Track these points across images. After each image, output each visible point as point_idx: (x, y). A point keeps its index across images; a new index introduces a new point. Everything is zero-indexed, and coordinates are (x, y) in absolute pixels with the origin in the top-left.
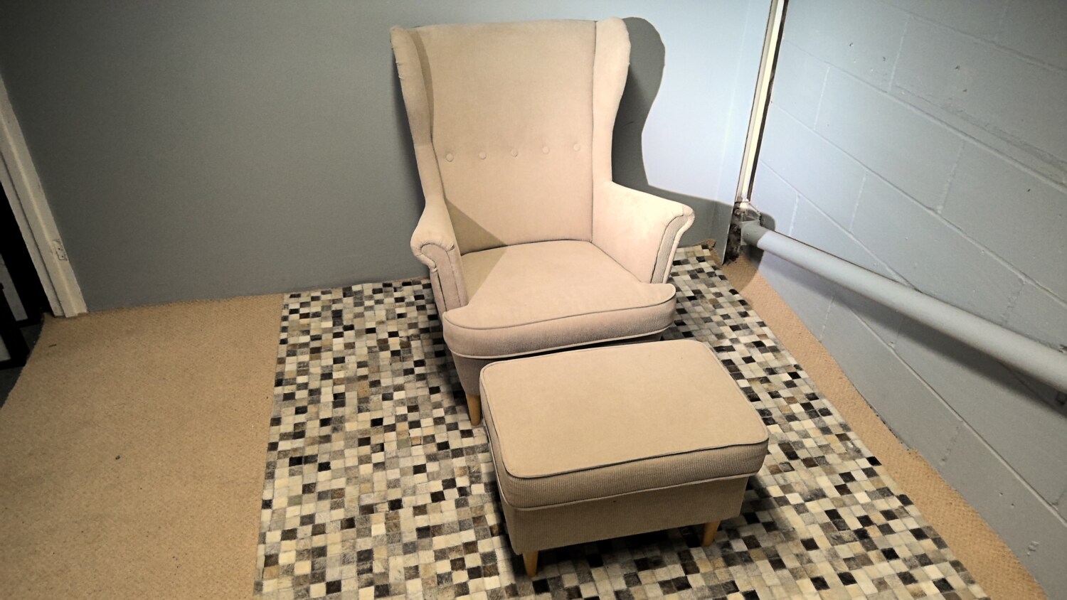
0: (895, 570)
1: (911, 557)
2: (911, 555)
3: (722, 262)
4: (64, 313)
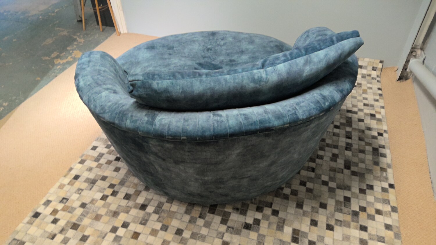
0: (360, 236)
1: (374, 235)
2: (375, 234)
3: (397, 80)
4: (120, 31)
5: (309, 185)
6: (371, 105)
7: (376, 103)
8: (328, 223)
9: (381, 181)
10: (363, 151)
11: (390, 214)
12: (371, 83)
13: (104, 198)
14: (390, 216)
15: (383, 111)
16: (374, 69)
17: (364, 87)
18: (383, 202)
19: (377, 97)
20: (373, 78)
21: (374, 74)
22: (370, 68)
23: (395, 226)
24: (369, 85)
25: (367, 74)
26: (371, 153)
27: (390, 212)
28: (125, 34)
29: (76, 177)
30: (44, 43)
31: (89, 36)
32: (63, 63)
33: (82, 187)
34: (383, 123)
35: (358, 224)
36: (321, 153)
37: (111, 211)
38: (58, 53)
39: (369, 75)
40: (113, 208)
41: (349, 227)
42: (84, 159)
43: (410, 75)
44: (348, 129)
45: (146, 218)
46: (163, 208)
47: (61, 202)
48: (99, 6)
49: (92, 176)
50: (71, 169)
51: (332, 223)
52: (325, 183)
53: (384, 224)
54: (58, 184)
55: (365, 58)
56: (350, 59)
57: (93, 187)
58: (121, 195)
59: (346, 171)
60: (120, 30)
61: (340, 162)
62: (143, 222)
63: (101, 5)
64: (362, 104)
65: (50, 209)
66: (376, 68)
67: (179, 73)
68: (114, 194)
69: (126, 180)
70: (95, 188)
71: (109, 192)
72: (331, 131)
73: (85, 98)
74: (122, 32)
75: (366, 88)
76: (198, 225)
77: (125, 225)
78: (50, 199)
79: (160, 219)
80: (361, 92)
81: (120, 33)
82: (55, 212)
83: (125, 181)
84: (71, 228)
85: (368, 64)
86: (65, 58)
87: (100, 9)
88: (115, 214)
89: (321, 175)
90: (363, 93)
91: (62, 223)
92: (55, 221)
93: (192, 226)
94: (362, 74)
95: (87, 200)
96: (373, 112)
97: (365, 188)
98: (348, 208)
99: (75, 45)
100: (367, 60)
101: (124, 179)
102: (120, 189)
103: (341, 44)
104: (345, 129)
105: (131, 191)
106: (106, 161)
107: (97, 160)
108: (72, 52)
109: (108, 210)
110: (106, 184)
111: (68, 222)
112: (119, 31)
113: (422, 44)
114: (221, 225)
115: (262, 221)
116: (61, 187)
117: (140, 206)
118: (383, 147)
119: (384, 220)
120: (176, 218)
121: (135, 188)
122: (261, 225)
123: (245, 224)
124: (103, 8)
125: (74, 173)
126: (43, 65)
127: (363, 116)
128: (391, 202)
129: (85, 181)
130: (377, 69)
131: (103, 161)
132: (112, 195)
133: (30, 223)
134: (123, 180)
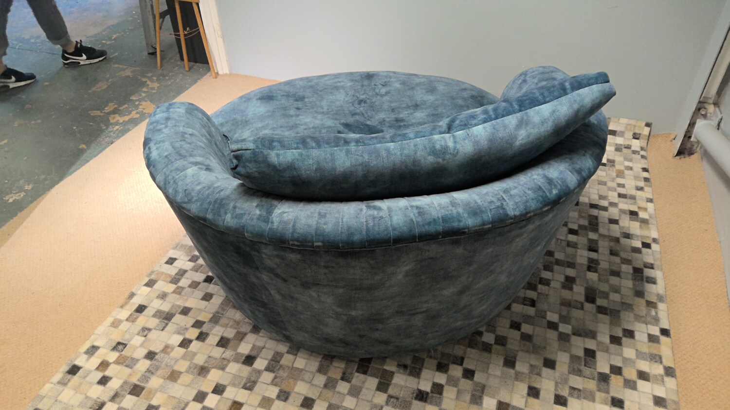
3: (675, 155)
4: (218, 71)
5: (526, 328)
6: (631, 195)
7: (639, 194)
8: (557, 393)
9: (646, 324)
10: (616, 274)
11: (663, 379)
12: (631, 160)
13: (185, 343)
14: (662, 383)
15: (650, 206)
16: (636, 137)
17: (618, 167)
18: (651, 360)
19: (642, 184)
20: (634, 152)
21: (636, 144)
22: (629, 135)
23: (670, 400)
24: (627, 164)
25: (624, 145)
26: (630, 276)
27: (662, 376)
28: (226, 74)
29: (141, 309)
30: (94, 89)
31: (167, 78)
32: (124, 121)
33: (149, 326)
34: (650, 226)
35: (609, 395)
36: (546, 275)
37: (196, 366)
38: (116, 106)
39: (628, 147)
40: (200, 360)
41: (593, 400)
42: (154, 279)
43: (697, 147)
44: (592, 236)
45: (253, 379)
46: (282, 362)
47: (114, 349)
48: (185, 29)
49: (166, 307)
50: (132, 295)
51: (565, 392)
52: (553, 326)
53: (652, 397)
54: (110, 320)
55: (621, 119)
56: (593, 119)
57: (167, 324)
58: (213, 339)
59: (588, 306)
60: (217, 69)
61: (579, 291)
62: (248, 385)
63: (188, 29)
64: (616, 195)
65: (95, 361)
66: (640, 134)
67: (313, 138)
68: (202, 337)
69: (222, 314)
70: (171, 327)
71: (193, 333)
72: (563, 238)
73: (159, 178)
74: (220, 73)
75: (622, 168)
76: (339, 393)
77: (219, 390)
78: (96, 344)
79: (277, 380)
80: (614, 174)
81: (217, 73)
82: (104, 365)
83: (220, 317)
84: (130, 393)
85: (626, 128)
86: (127, 114)
87: (185, 35)
88: (203, 371)
89: (545, 312)
90: (618, 176)
91: (114, 384)
92: (104, 381)
93: (328, 393)
94: (616, 144)
95: (157, 347)
96: (634, 208)
97: (620, 334)
98: (590, 368)
99: (145, 92)
100: (624, 121)
101: (217, 312)
102: (211, 330)
103: (579, 95)
104: (588, 235)
105: (230, 333)
106: (189, 282)
107: (175, 280)
108: (139, 105)
109: (190, 364)
110: (189, 320)
111: (125, 383)
112: (216, 71)
113: (717, 97)
114: (378, 392)
115: (446, 388)
116: (116, 324)
117: (244, 358)
118: (651, 267)
119: (652, 390)
120: (303, 380)
121: (235, 328)
122: (445, 394)
123: (417, 392)
124: (190, 34)
125: (136, 301)
126: (91, 124)
127: (618, 215)
128: (664, 360)
129: (154, 316)
130: (641, 136)
131: (184, 282)
132: (198, 338)
133: (63, 383)
134: (217, 315)
